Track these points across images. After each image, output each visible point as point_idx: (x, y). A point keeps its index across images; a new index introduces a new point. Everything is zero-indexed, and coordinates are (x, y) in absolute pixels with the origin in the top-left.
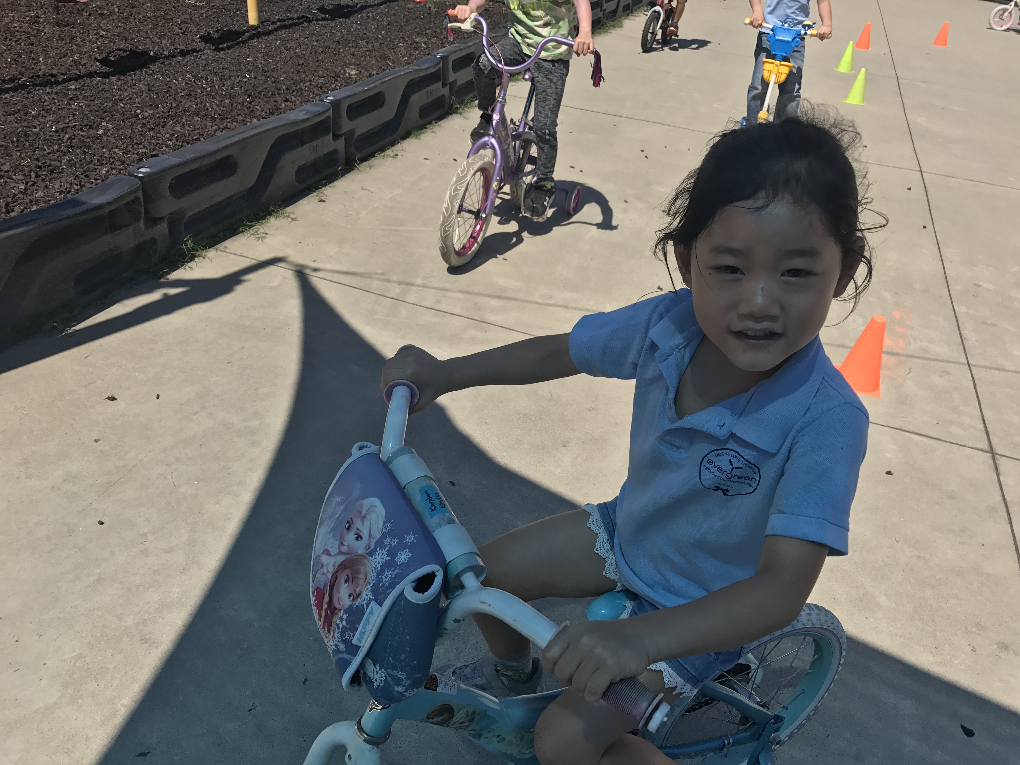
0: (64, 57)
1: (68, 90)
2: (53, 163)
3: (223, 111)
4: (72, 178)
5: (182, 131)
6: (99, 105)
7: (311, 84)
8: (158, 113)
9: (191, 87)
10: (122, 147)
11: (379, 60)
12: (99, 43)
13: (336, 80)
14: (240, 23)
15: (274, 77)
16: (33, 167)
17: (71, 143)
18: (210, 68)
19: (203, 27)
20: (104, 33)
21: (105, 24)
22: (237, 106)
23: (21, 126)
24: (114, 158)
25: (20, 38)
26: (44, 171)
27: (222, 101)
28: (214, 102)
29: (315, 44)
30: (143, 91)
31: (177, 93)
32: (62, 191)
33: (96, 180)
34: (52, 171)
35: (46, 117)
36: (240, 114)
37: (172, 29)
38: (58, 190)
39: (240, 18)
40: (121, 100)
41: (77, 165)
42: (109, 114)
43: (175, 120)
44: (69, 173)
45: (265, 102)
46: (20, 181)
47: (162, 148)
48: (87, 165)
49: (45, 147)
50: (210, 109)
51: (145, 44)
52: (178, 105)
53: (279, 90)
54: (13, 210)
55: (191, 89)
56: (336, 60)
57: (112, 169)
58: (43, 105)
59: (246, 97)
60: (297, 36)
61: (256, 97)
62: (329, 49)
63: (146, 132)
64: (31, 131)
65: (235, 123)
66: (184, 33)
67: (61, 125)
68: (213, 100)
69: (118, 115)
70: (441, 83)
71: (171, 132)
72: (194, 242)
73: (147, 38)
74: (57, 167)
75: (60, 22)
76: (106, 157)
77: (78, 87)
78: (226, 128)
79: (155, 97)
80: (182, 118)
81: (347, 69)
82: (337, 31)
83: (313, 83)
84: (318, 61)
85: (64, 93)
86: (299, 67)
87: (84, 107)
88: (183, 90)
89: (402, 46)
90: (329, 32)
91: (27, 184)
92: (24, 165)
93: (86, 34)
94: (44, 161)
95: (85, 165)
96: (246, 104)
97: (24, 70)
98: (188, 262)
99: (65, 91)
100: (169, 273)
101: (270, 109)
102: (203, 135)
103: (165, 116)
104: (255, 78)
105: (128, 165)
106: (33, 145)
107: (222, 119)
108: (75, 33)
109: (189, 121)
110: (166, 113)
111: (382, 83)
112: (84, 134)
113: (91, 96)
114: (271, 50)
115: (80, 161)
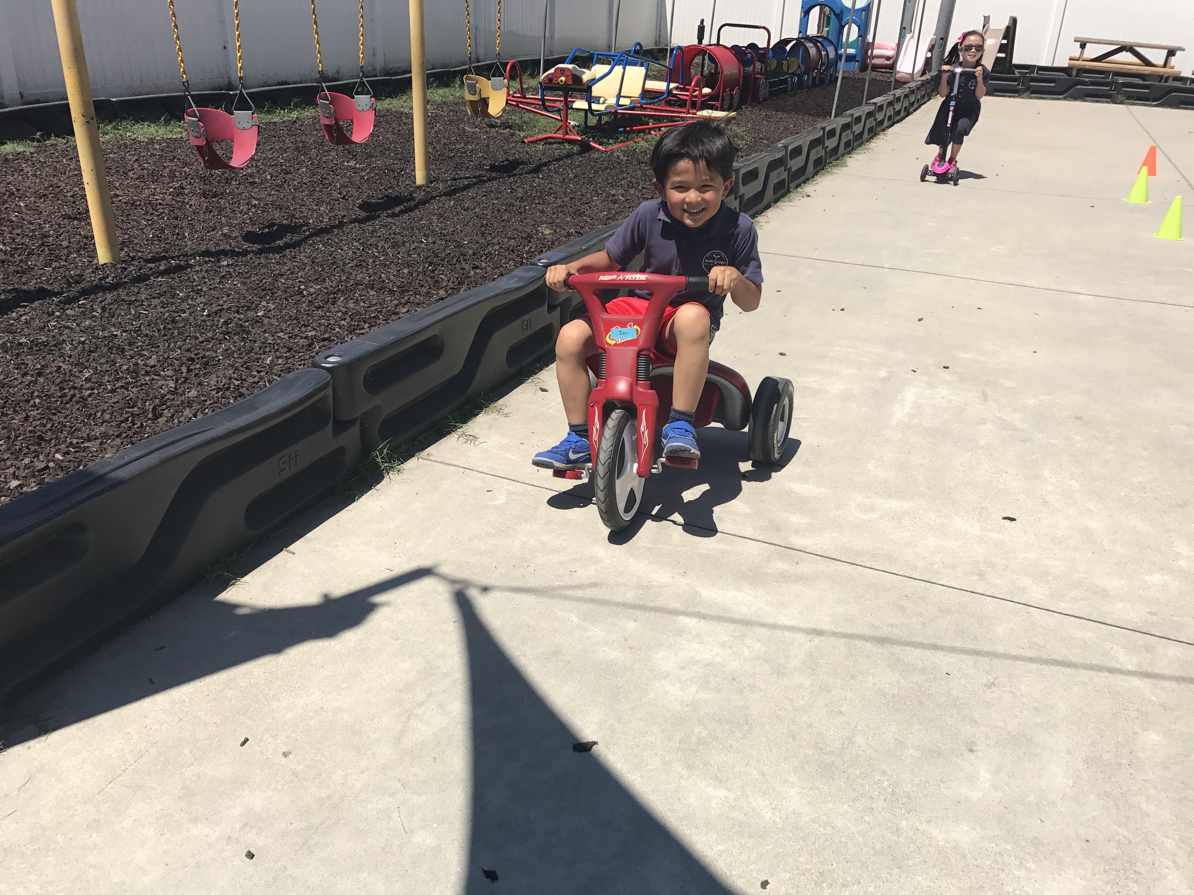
0: (212, 231)
1: (220, 267)
2: (207, 354)
3: (402, 282)
4: (231, 372)
5: (356, 308)
6: (257, 282)
7: (501, 248)
8: (326, 288)
9: (361, 256)
10: (288, 330)
11: (575, 217)
12: (251, 214)
13: (529, 242)
14: (407, 183)
15: (456, 241)
16: (184, 359)
17: (227, 329)
18: (379, 234)
19: (365, 191)
20: (257, 203)
21: (256, 193)
22: (418, 276)
23: (168, 311)
24: (278, 344)
25: (163, 212)
26: (197, 363)
27: (399, 270)
28: (390, 272)
29: (495, 202)
30: (306, 264)
31: (345, 264)
32: (219, 388)
33: (259, 372)
34: (207, 364)
35: (196, 299)
36: (422, 286)
37: (329, 195)
38: (215, 387)
39: (406, 178)
40: (282, 275)
41: (235, 355)
42: (269, 292)
43: (346, 296)
44: (226, 365)
45: (451, 270)
46: (169, 378)
47: (335, 330)
48: (247, 354)
49: (198, 335)
50: (387, 281)
51: (302, 212)
52: (348, 278)
53: (465, 255)
54: (161, 415)
55: (361, 258)
56: (525, 219)
57: (278, 358)
58: (192, 286)
59: (427, 265)
60: (472, 195)
61: (439, 264)
62: (513, 206)
63: (314, 311)
64: (180, 316)
65: (418, 297)
66: (343, 198)
67: (215, 308)
68: (389, 270)
69: (280, 293)
71: (344, 310)
72: (391, 451)
73: (303, 205)
74: (213, 358)
75: (208, 193)
76: (269, 343)
77: (231, 263)
79: (320, 269)
80: (355, 293)
81: (539, 229)
82: (517, 187)
84: (503, 221)
85: (215, 270)
86: (483, 229)
87: (239, 285)
88: (352, 261)
89: (597, 200)
90: (509, 189)
91: (177, 381)
92: (173, 358)
93: (237, 205)
94: (197, 352)
95: (244, 354)
96: (429, 273)
97: (167, 246)
99: (216, 268)
101: (457, 278)
102: (381, 312)
103: (335, 291)
104: (434, 243)
105: (296, 352)
106: (183, 333)
107: (403, 292)
108: (224, 204)
109: (364, 296)
110: (335, 287)
112: (242, 316)
113: (246, 273)
114: (445, 211)
115: (239, 349)
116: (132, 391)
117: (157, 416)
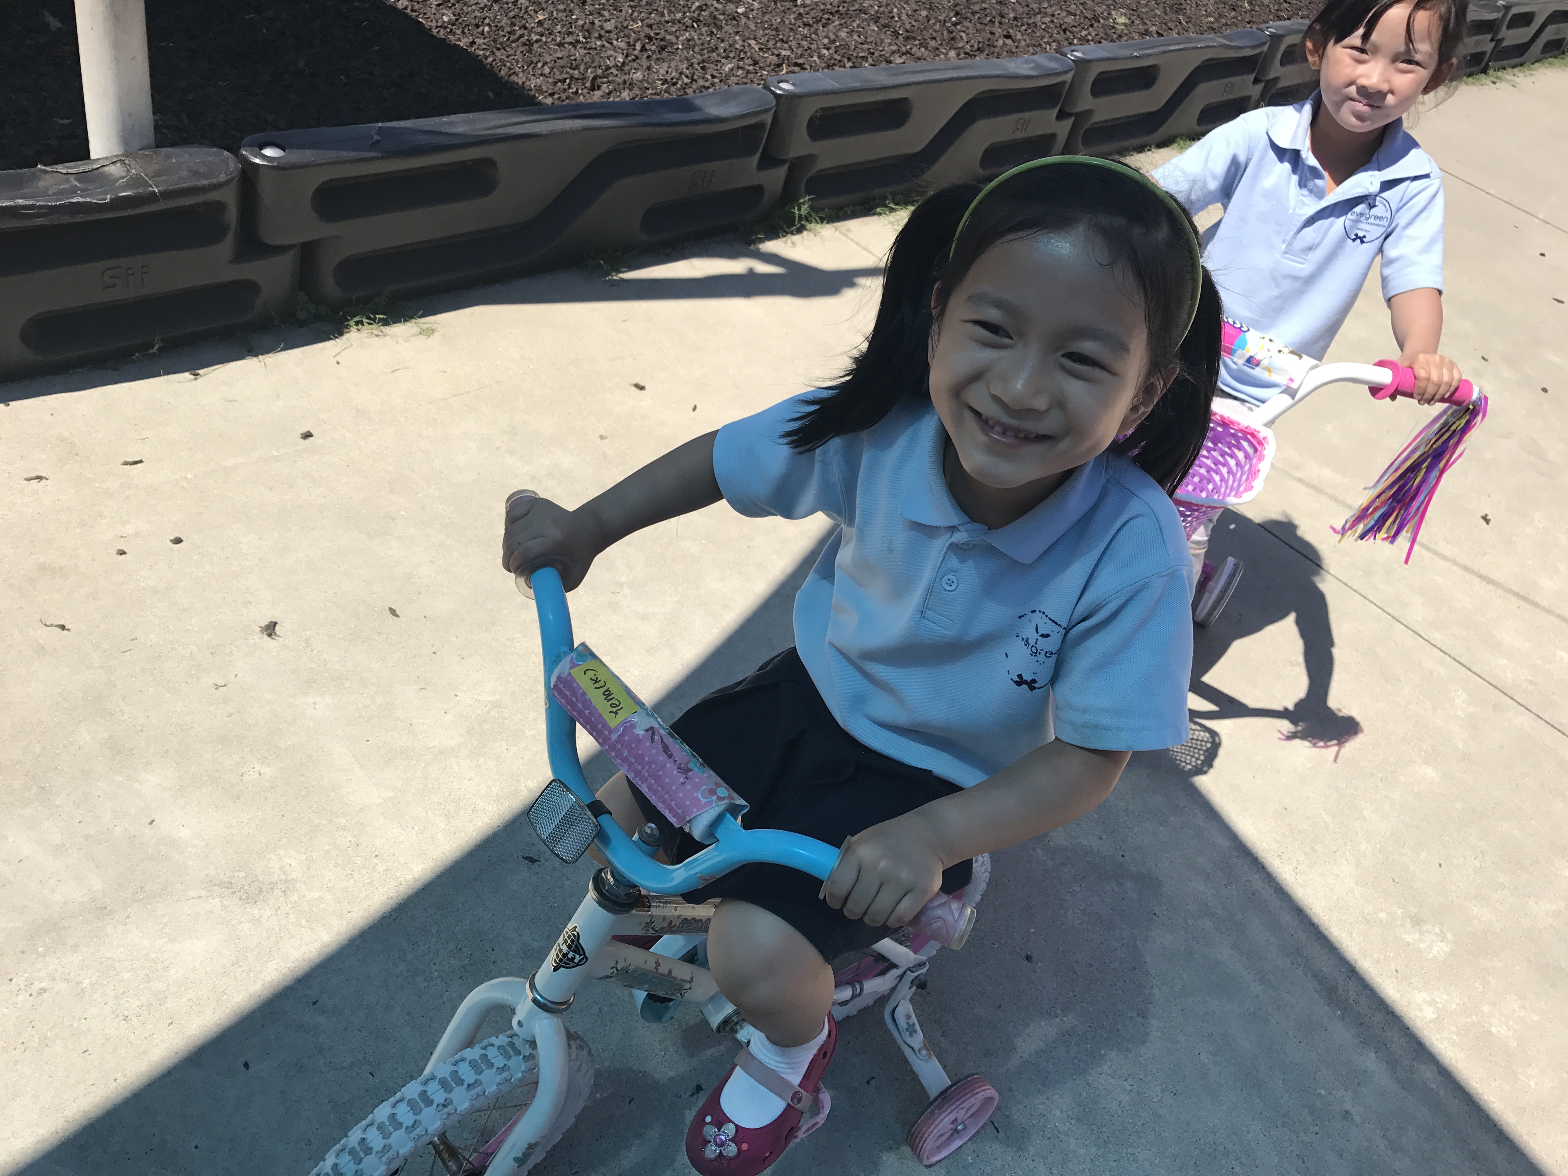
2: (668, 37)
3: (913, 26)
5: (847, 40)
7: (1052, 21)
10: (762, 41)
13: (1092, 26)
16: (642, 35)
17: (699, 15)
22: (934, 24)
24: (745, 53)
26: (654, 44)
27: (917, 10)
28: (904, 8)
32: (666, 80)
33: (713, 77)
34: (663, 48)
36: (934, 38)
38: (662, 78)
41: (697, 49)
43: (843, 21)
44: (683, 57)
45: (977, 31)
46: (620, 51)
47: (812, 57)
48: (709, 52)
49: (666, 12)
50: (896, 19)
53: (1003, 17)
54: (599, 88)
57: (739, 68)
59: (952, 14)
61: (966, 18)
63: (799, 27)
65: (923, 49)
70: (1253, 76)
71: (833, 37)
72: (812, 208)
74: (672, 44)
76: (736, 48)
78: (907, 52)
80: (854, 21)
81: (1113, 13)
83: (1056, 21)
91: (627, 56)
92: (632, 29)
94: (658, 31)
95: (706, 51)
96: (950, 25)
98: (793, 234)
100: (762, 241)
101: (979, 43)
102: (873, 54)
103: (833, 11)
105: (760, 68)
107: (907, 39)
109: (863, 28)
110: (834, 7)
111: (1164, 52)
112: (719, 6)
115: (703, 44)
116: (580, 51)
117: (594, 88)
